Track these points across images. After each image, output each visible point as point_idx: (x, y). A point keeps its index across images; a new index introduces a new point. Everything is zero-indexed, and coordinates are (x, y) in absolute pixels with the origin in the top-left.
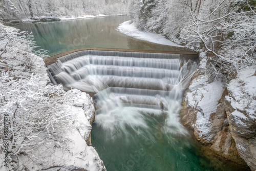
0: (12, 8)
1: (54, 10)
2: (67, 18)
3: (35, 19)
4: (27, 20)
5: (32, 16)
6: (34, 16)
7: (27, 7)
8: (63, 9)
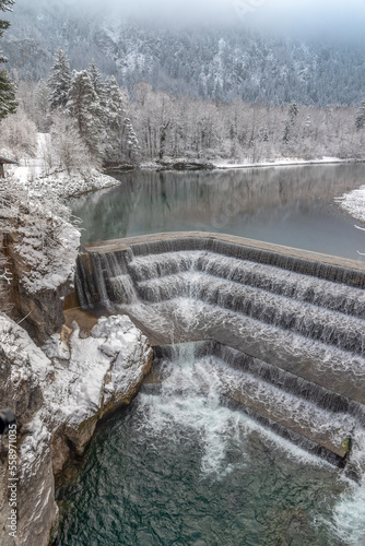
0: (130, 142)
1: (208, 146)
2: (231, 163)
3: (164, 164)
4: (150, 164)
5: (161, 157)
6: (164, 157)
7: (158, 140)
8: (227, 144)
